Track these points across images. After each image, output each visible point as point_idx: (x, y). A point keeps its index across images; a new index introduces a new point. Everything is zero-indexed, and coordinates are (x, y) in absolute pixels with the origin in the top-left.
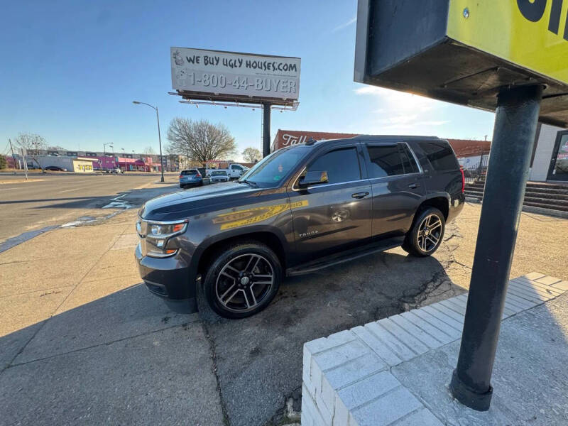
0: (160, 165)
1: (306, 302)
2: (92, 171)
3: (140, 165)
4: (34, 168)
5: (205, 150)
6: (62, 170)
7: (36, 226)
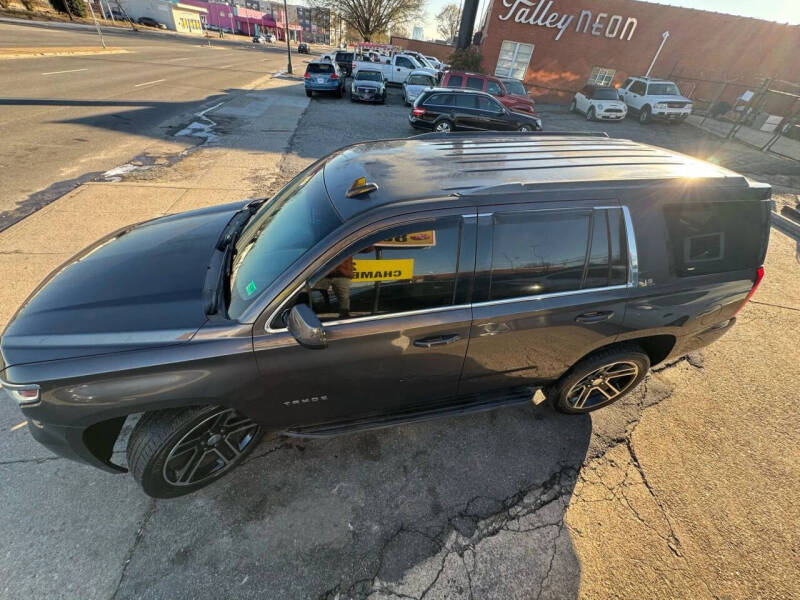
0: (300, 28)
1: (309, 469)
2: (199, 33)
3: (270, 27)
4: (122, 20)
5: (370, 6)
6: (160, 27)
7: (75, 169)
